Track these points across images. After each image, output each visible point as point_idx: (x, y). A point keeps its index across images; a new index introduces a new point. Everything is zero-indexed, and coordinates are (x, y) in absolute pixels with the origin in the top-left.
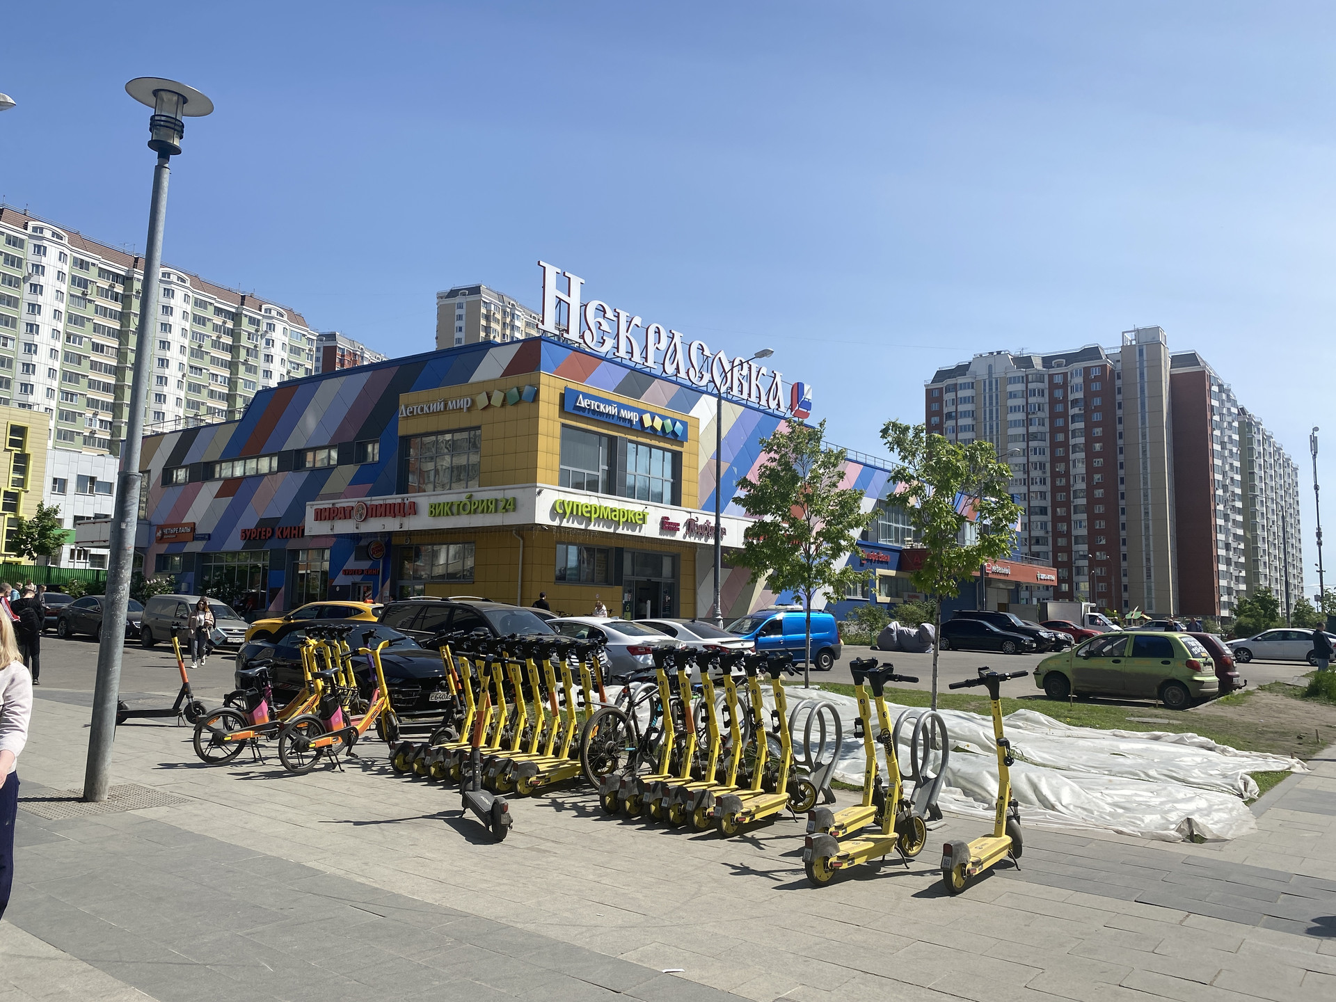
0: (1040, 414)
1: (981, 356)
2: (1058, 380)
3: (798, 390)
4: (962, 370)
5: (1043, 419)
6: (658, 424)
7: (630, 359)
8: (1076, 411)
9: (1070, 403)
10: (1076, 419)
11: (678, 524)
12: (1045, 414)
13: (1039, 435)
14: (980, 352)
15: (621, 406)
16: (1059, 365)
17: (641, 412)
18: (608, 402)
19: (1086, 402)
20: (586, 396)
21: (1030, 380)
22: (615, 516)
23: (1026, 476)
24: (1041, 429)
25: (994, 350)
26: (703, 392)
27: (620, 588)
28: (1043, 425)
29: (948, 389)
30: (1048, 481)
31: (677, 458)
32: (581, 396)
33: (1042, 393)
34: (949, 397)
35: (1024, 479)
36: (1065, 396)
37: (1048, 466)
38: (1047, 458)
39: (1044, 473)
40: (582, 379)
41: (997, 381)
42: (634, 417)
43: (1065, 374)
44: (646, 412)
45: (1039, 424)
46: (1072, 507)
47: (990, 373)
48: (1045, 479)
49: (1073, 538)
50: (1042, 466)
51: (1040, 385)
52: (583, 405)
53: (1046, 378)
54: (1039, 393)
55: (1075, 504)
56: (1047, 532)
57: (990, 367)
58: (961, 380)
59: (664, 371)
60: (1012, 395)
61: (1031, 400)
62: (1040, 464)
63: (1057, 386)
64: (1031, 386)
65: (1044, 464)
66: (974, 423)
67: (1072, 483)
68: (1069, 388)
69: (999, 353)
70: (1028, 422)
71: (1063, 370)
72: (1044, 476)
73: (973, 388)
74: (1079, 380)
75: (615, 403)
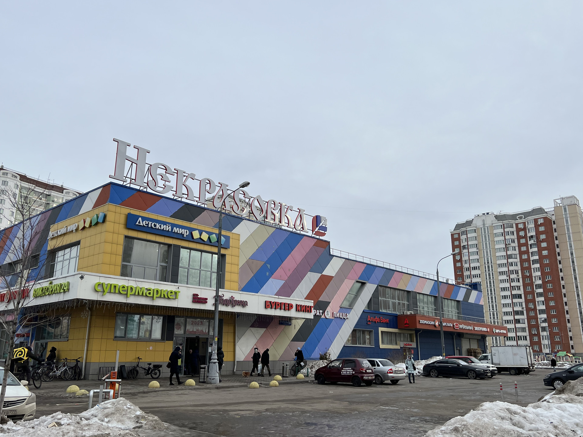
0: (513, 245)
2: (521, 226)
3: (317, 220)
4: (469, 223)
5: (515, 247)
6: (205, 237)
7: (186, 198)
8: (532, 242)
9: (528, 238)
10: (532, 246)
11: (207, 299)
12: (516, 244)
13: (513, 255)
14: (478, 214)
15: (173, 225)
16: (521, 218)
17: (191, 230)
18: (165, 223)
19: (537, 238)
20: (144, 219)
21: (505, 227)
22: (150, 293)
23: (508, 278)
25: (485, 212)
26: (243, 219)
28: (515, 250)
29: (463, 233)
30: (521, 280)
32: (140, 219)
33: (513, 233)
34: (463, 237)
36: (526, 234)
37: (520, 272)
38: (519, 268)
39: (518, 276)
41: (488, 228)
42: (186, 233)
43: (524, 223)
44: (195, 230)
46: (535, 294)
47: (484, 224)
49: (538, 311)
51: (511, 229)
52: (141, 224)
53: (514, 226)
55: (537, 292)
56: (523, 308)
57: (483, 220)
58: (469, 228)
59: (213, 205)
60: (496, 235)
61: (507, 237)
62: (515, 271)
63: (521, 230)
64: (506, 230)
68: (527, 230)
69: (488, 214)
70: (506, 249)
71: (523, 220)
73: (475, 232)
74: (532, 225)
75: (169, 223)
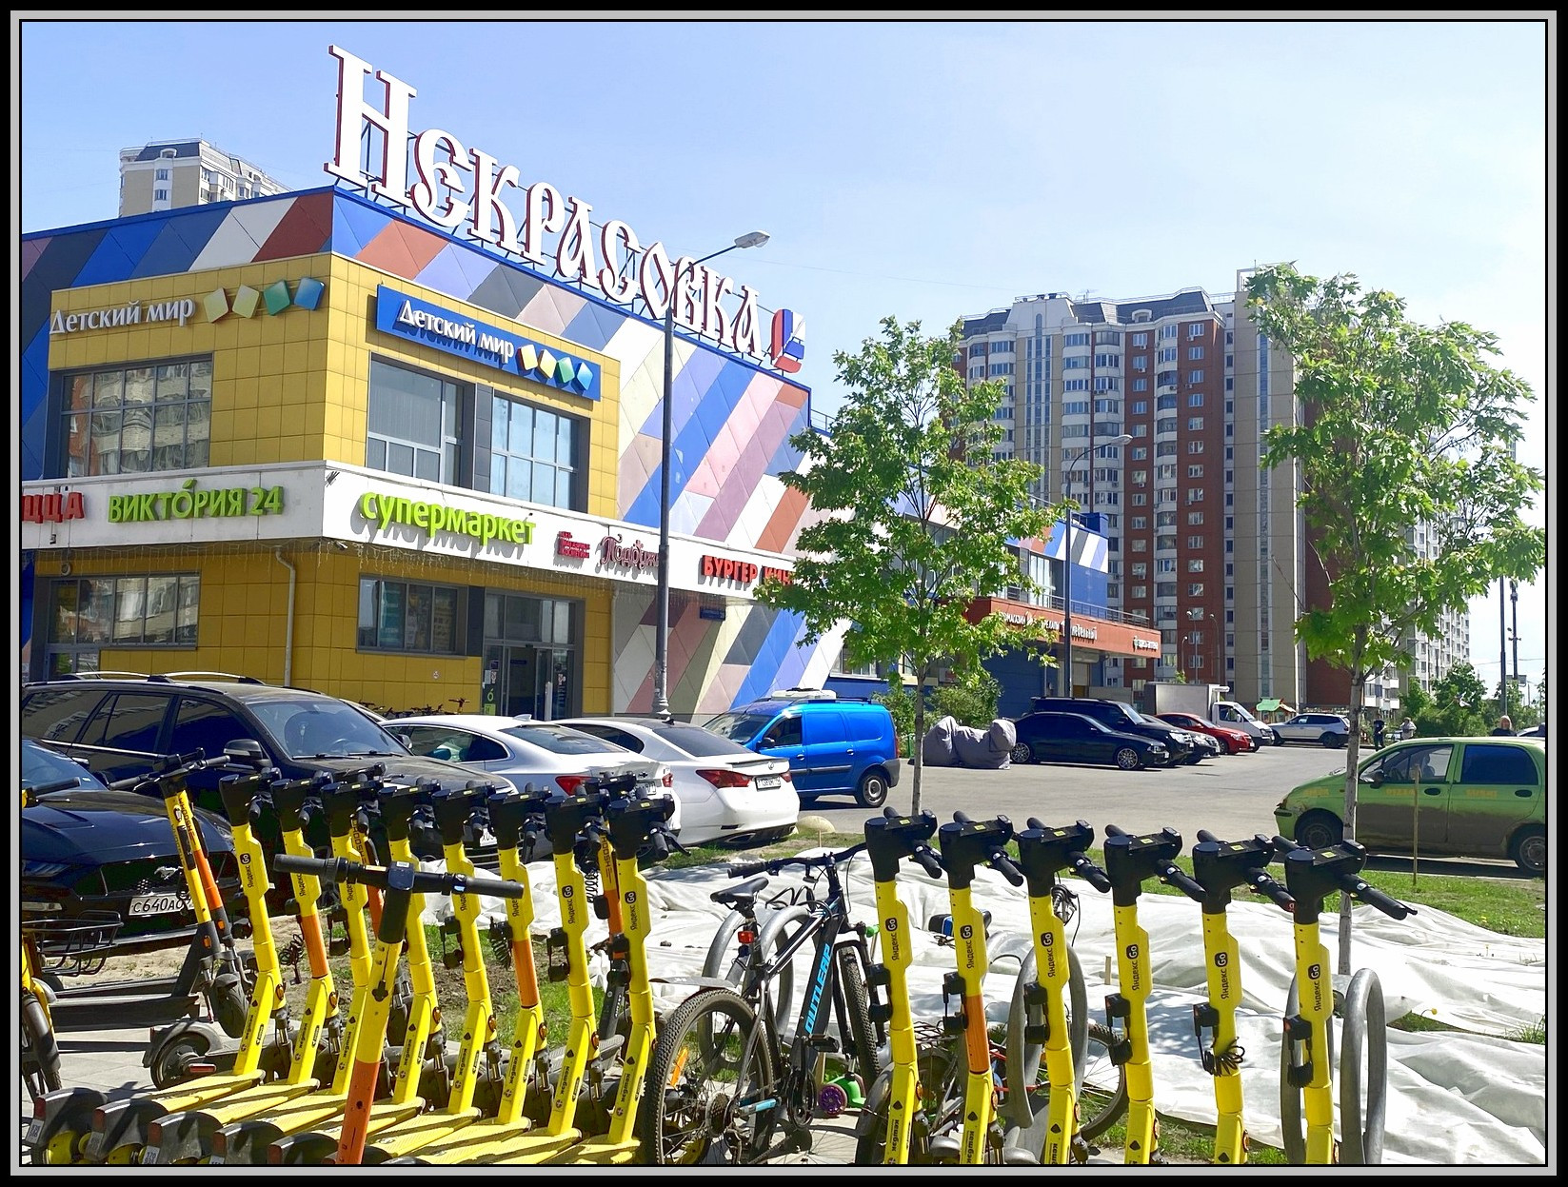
0: (1111, 395)
1: (1025, 300)
2: (1140, 341)
3: (783, 321)
4: (996, 321)
5: (1116, 402)
6: (548, 366)
7: (498, 244)
8: (1165, 390)
9: (1156, 378)
10: (1165, 403)
11: (587, 547)
12: (1119, 395)
13: (1109, 427)
14: (1025, 295)
15: (481, 328)
16: (1142, 319)
17: (519, 342)
18: (459, 319)
19: (1180, 380)
20: (418, 305)
21: (1098, 340)
22: (475, 527)
23: (1088, 490)
24: (1112, 417)
25: (1046, 292)
26: (626, 315)
27: (476, 662)
28: (1116, 411)
29: (975, 351)
30: (1121, 498)
31: (580, 429)
32: (408, 305)
33: (1115, 361)
34: (975, 363)
35: (1086, 495)
36: (1150, 367)
37: (1121, 474)
38: (1118, 463)
39: (1115, 485)
40: (409, 274)
41: (1048, 341)
42: (507, 350)
43: (1151, 333)
44: (528, 342)
45: (1110, 410)
46: (1155, 539)
47: (1038, 329)
48: (1115, 495)
49: (1155, 586)
50: (1113, 475)
51: (1112, 350)
52: (411, 321)
53: (1123, 338)
54: (1110, 360)
55: (1160, 534)
56: (1117, 577)
57: (1039, 318)
58: (994, 337)
59: (559, 269)
60: (1071, 363)
61: (1100, 372)
62: (1110, 471)
63: (1138, 351)
64: (1100, 350)
65: (1116, 472)
66: (1013, 405)
67: (1155, 502)
68: (1156, 355)
69: (1053, 296)
70: (1094, 406)
71: (1148, 326)
72: (1116, 490)
73: (1012, 350)
74: (1170, 343)
75: (471, 321)
